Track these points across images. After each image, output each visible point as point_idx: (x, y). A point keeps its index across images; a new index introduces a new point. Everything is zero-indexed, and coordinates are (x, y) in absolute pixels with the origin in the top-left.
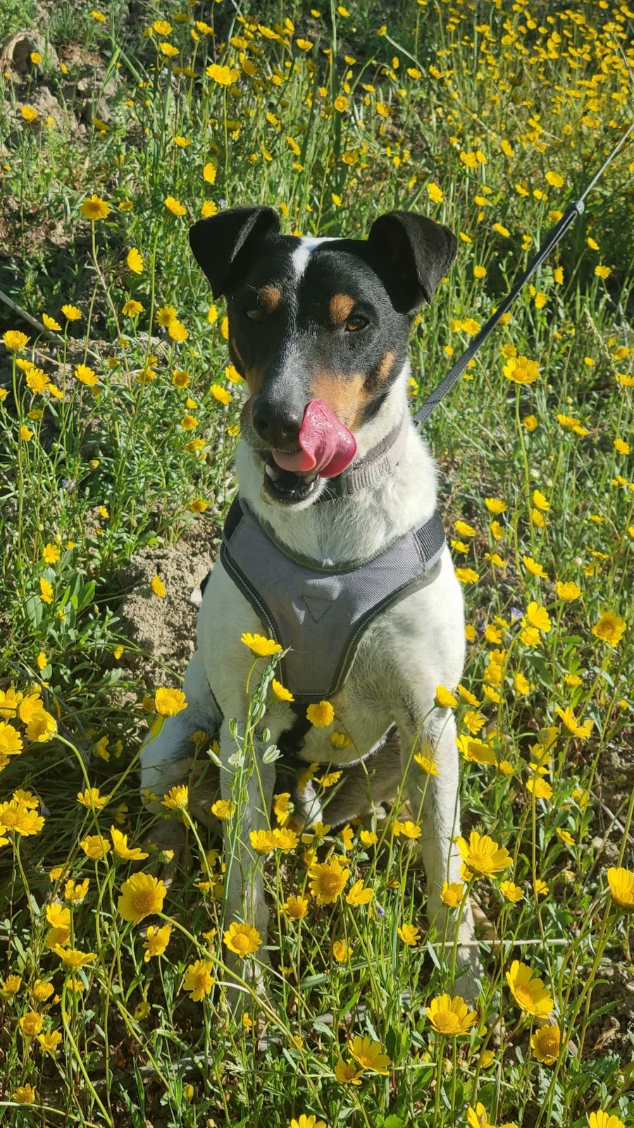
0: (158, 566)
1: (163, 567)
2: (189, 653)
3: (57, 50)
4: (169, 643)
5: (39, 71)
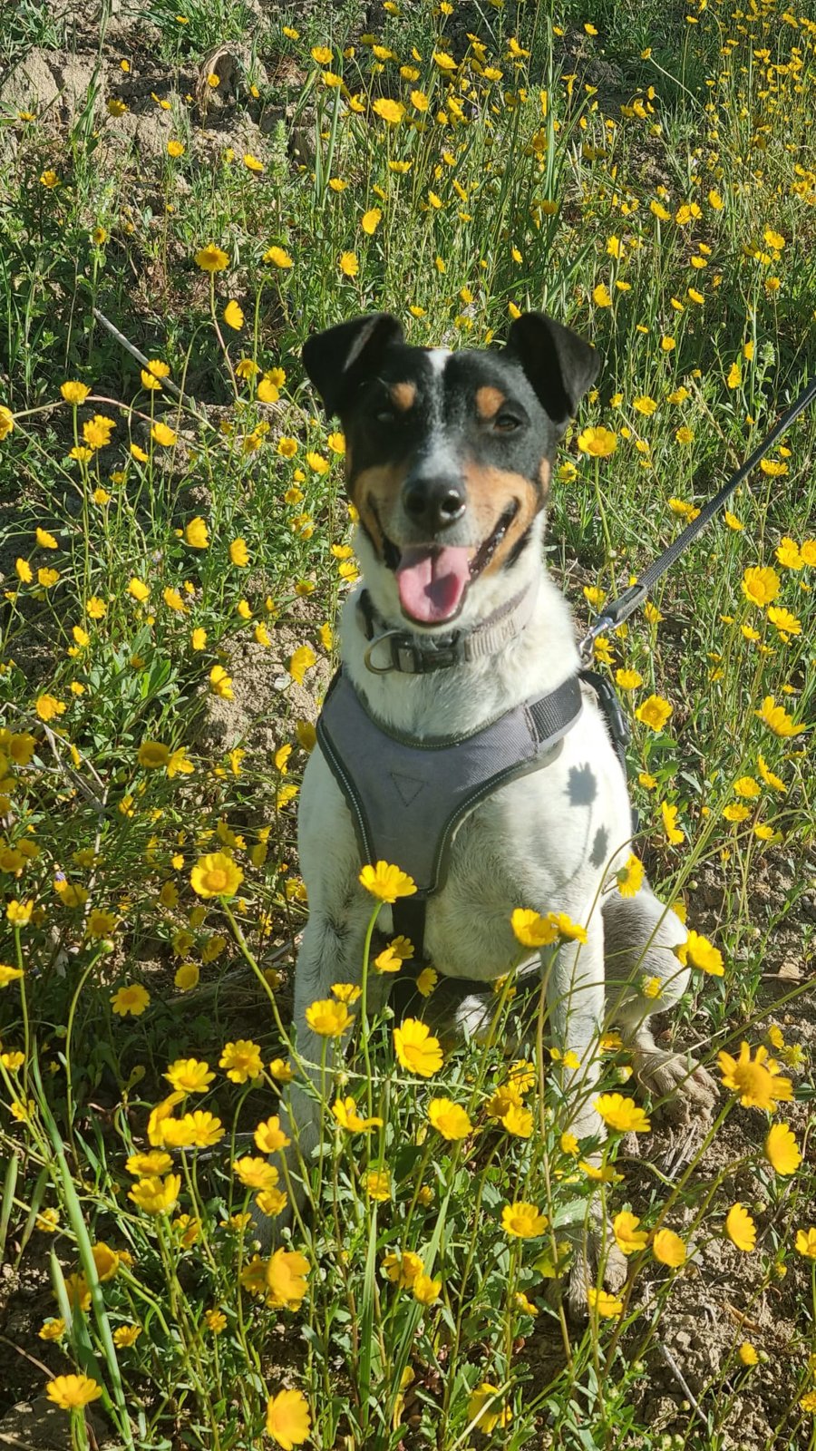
0: (245, 648)
1: (249, 650)
2: (265, 741)
3: (268, 68)
4: (245, 730)
5: (243, 91)
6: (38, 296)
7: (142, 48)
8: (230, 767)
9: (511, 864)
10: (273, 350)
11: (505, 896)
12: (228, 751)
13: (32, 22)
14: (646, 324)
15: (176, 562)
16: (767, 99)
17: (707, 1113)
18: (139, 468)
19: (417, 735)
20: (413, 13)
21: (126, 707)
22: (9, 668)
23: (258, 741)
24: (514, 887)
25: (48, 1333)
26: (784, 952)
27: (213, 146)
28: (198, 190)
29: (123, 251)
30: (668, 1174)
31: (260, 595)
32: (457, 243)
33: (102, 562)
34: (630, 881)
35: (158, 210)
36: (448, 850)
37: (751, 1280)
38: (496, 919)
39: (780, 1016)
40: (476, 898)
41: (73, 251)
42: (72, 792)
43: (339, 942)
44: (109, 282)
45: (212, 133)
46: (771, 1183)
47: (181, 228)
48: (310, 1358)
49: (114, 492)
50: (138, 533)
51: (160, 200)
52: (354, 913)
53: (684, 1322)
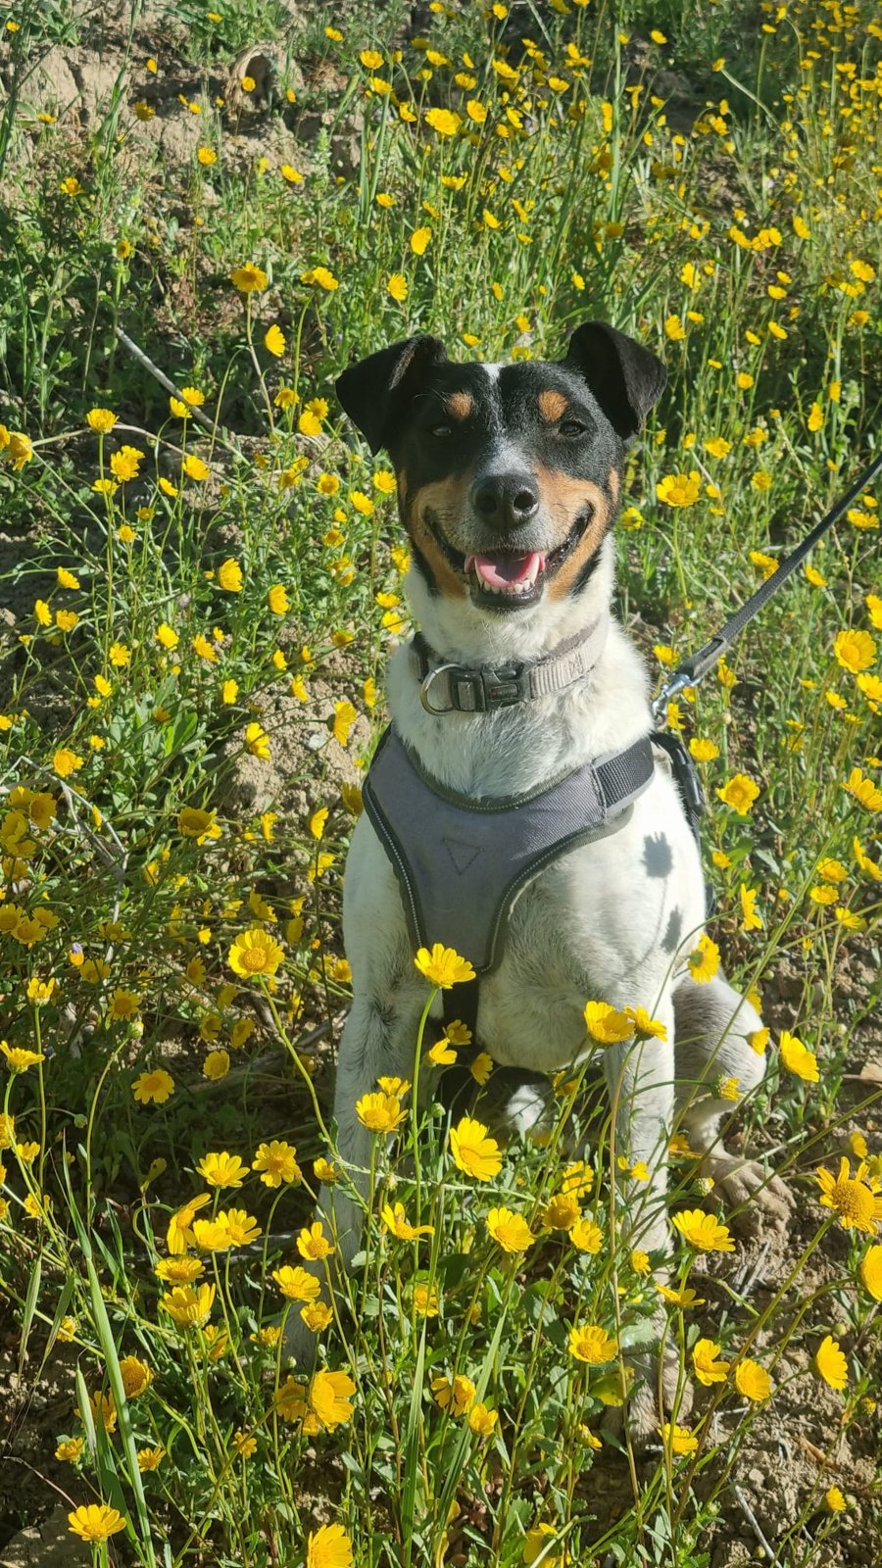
0: (277, 702)
1: (282, 705)
2: (298, 805)
3: (303, 71)
4: (276, 792)
5: (276, 95)
6: (56, 313)
7: (167, 47)
8: (261, 831)
9: (576, 941)
10: (309, 377)
11: (568, 977)
12: (258, 815)
13: (50, 16)
14: (719, 359)
15: (203, 606)
16: (851, 116)
17: (781, 1225)
18: (167, 504)
19: (472, 796)
20: (462, 16)
21: (149, 764)
22: (23, 719)
23: (290, 804)
24: (579, 967)
25: (64, 1453)
26: (866, 1051)
27: (245, 155)
28: (229, 202)
29: (147, 266)
30: (739, 1292)
31: (295, 644)
32: (513, 266)
33: (124, 604)
34: (704, 965)
35: (185, 221)
36: (504, 924)
37: (829, 1413)
38: (557, 1004)
39: (862, 1122)
40: (536, 979)
41: (95, 265)
42: (90, 856)
43: (385, 1030)
44: (132, 300)
45: (242, 140)
46: (853, 1307)
47: (209, 242)
48: (348, 1488)
49: (139, 529)
50: (164, 574)
51: (186, 211)
52: (402, 996)
53: (756, 1459)
